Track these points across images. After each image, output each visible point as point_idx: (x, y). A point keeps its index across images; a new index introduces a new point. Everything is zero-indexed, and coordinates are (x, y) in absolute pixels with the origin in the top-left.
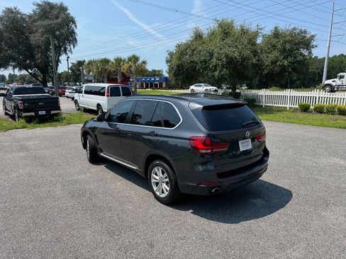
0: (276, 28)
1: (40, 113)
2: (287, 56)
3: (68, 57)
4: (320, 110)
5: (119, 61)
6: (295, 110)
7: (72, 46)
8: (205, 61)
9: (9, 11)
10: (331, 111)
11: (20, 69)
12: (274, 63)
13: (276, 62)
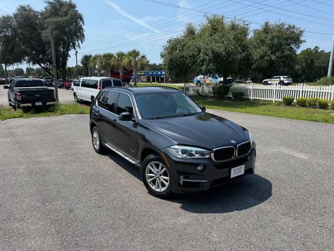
0: (266, 24)
1: (37, 104)
2: (275, 51)
3: (77, 52)
4: (302, 104)
5: (121, 55)
6: (279, 104)
7: (80, 42)
8: (193, 56)
9: (23, 9)
10: (313, 105)
11: (34, 64)
12: (262, 57)
13: (264, 57)
